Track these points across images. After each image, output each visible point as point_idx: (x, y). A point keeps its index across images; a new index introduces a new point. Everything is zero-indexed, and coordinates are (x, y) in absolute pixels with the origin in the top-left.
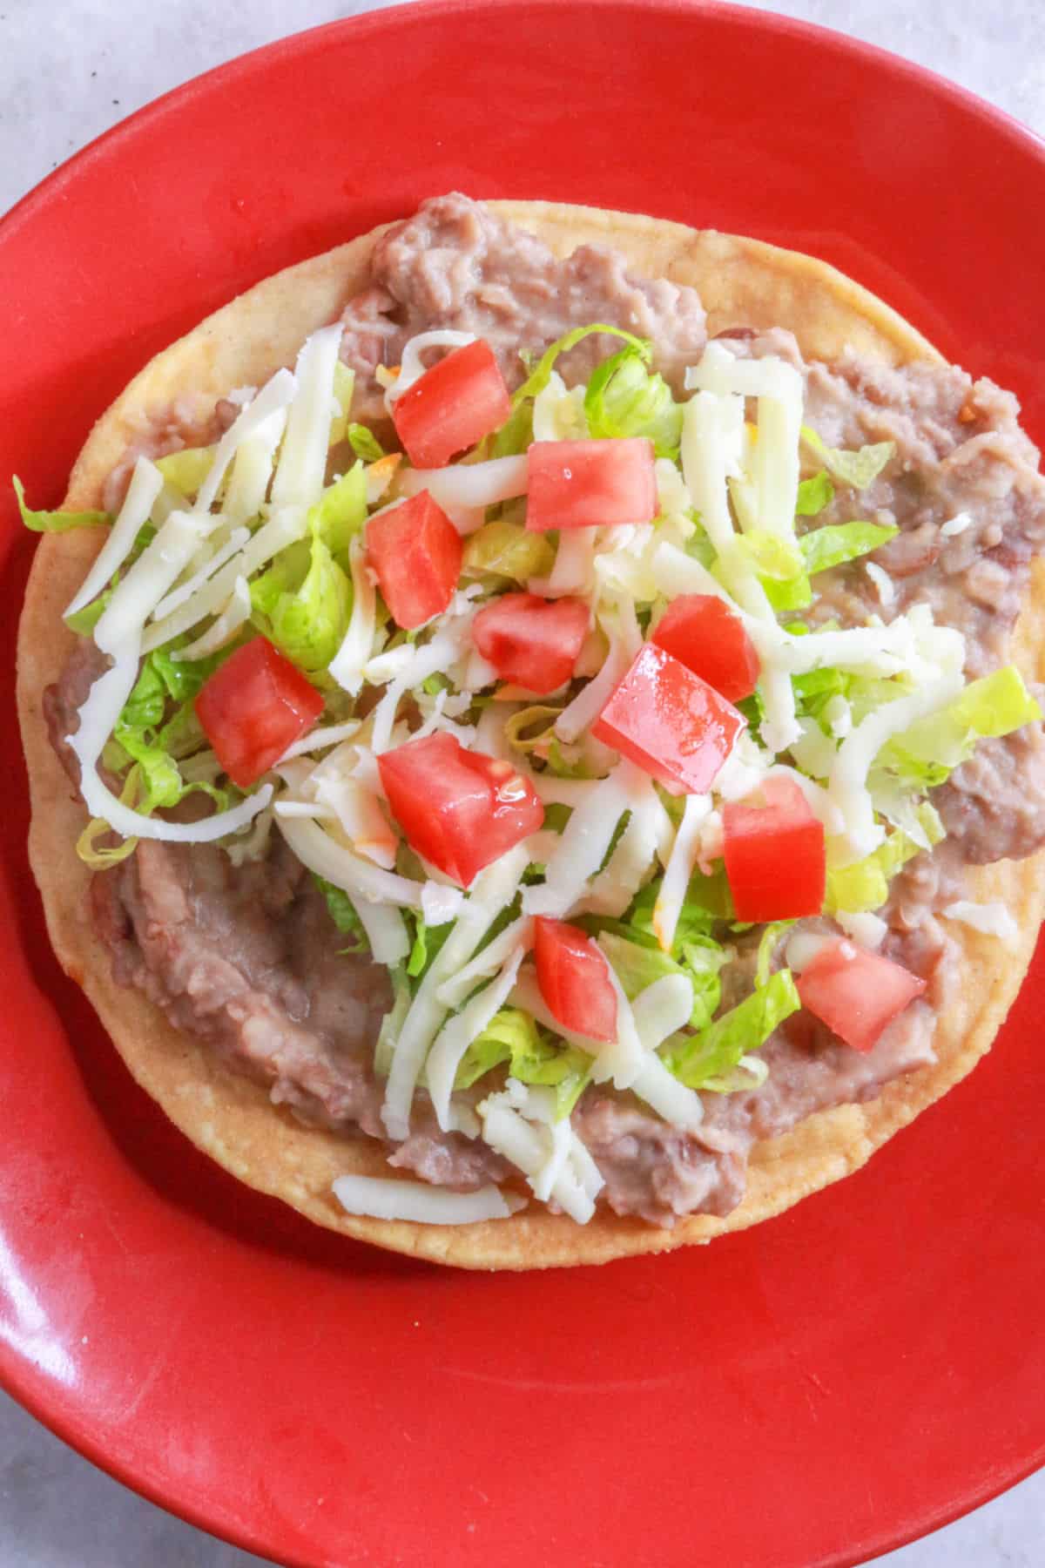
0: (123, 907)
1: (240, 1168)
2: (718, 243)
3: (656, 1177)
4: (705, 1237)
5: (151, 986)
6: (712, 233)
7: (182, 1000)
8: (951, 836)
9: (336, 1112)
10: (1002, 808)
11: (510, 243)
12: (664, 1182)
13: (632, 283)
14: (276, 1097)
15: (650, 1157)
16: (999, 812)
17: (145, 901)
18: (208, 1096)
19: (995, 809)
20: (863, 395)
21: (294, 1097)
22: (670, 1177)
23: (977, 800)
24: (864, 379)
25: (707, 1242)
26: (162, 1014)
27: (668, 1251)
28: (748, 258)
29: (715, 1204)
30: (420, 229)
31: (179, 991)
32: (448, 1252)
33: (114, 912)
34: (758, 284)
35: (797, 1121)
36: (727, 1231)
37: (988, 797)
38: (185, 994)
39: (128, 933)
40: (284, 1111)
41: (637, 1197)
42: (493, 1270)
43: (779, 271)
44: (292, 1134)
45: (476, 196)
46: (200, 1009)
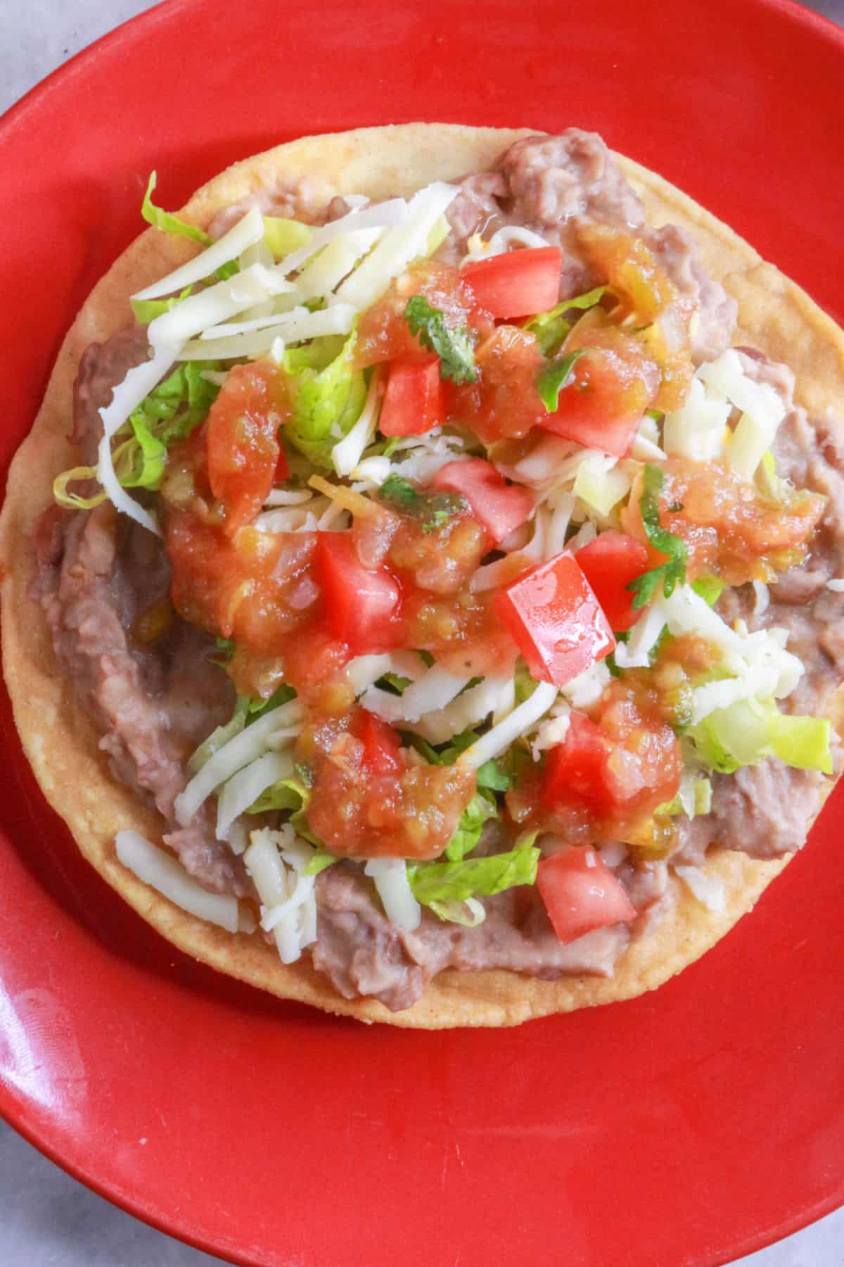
0: (62, 540)
1: (47, 782)
2: (775, 278)
3: (359, 955)
4: (370, 1018)
5: (53, 612)
6: (772, 268)
8: (713, 816)
9: (143, 779)
10: (762, 814)
11: (619, 194)
12: (362, 962)
14: (104, 744)
15: (362, 936)
16: (758, 816)
17: (82, 544)
18: (51, 715)
19: (756, 812)
20: (822, 450)
21: (116, 751)
22: (370, 961)
23: (746, 797)
24: (830, 438)
25: (369, 1022)
26: (49, 636)
27: (337, 1014)
28: (790, 301)
29: (391, 998)
30: (557, 148)
31: (72, 625)
32: (170, 929)
33: (54, 542)
34: (788, 324)
36: (389, 1022)
37: (755, 799)
38: (76, 631)
39: (57, 562)
40: (103, 759)
41: (336, 962)
42: (198, 960)
43: (809, 324)
45: (612, 145)
46: (81, 648)
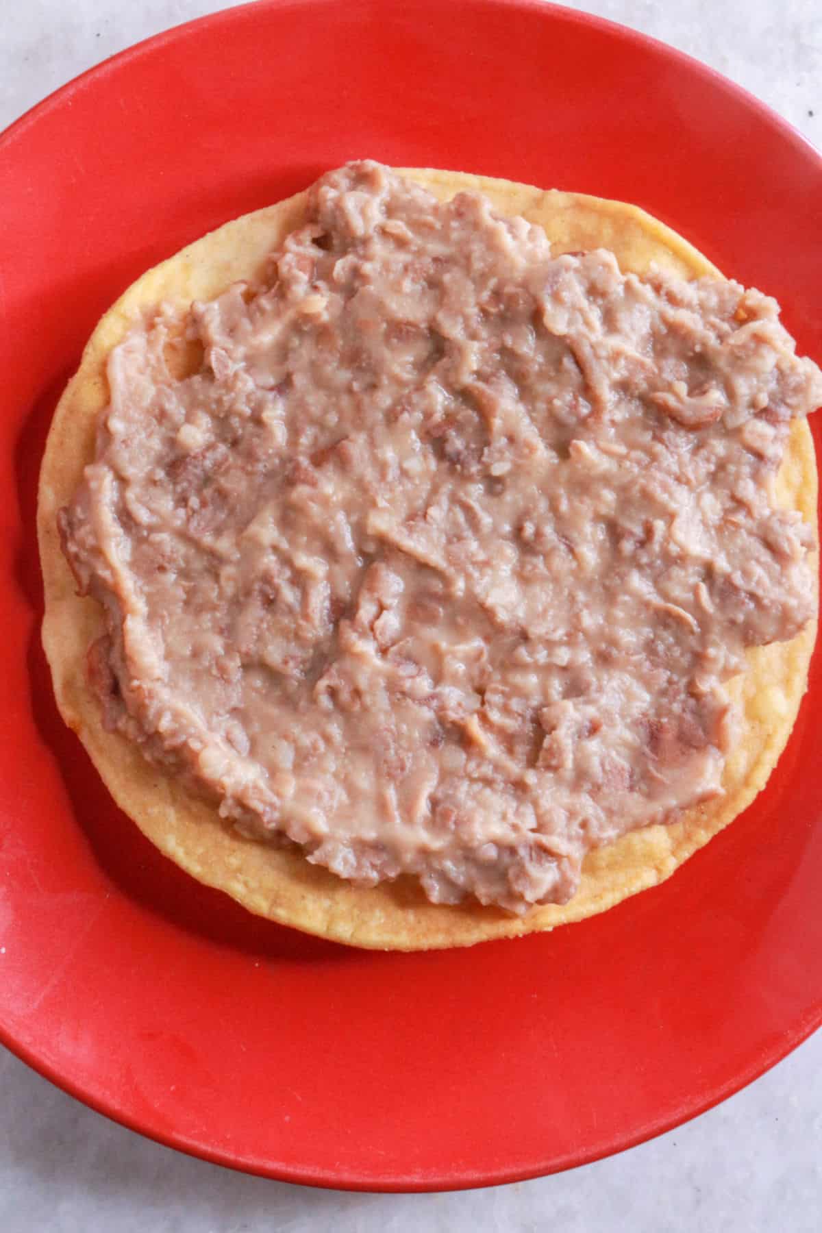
7: (154, 737)
13: (496, 219)
35: (619, 836)
44: (236, 845)
